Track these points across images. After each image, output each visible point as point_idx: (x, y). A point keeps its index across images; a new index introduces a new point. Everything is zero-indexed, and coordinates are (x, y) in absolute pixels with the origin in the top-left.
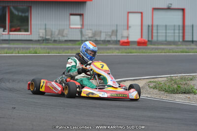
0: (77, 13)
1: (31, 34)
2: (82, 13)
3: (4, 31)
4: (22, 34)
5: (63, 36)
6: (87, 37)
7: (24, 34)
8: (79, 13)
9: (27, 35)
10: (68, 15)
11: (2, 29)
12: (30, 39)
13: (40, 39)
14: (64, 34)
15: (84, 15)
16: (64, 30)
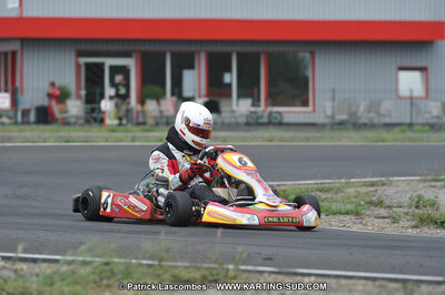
0: (414, 64)
1: (314, 110)
2: (424, 64)
3: (253, 105)
4: (294, 112)
5: (379, 115)
6: (428, 116)
7: (299, 112)
8: (419, 64)
9: (305, 112)
12: (312, 121)
14: (382, 110)
15: (430, 70)
16: (380, 102)
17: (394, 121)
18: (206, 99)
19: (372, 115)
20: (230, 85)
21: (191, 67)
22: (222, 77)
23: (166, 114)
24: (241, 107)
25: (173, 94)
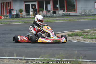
1: (77, 12)
3: (63, 12)
4: (72, 13)
5: (91, 13)
7: (73, 13)
9: (75, 13)
10: (94, 2)
11: (62, 11)
12: (76, 15)
13: (80, 14)
14: (92, 12)
16: (91, 10)
17: (94, 14)
18: (53, 11)
19: (89, 13)
20: (58, 7)
21: (49, 4)
22: (56, 6)
23: (44, 14)
24: (61, 12)
25: (45, 10)
